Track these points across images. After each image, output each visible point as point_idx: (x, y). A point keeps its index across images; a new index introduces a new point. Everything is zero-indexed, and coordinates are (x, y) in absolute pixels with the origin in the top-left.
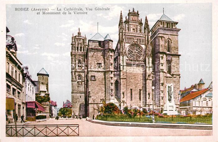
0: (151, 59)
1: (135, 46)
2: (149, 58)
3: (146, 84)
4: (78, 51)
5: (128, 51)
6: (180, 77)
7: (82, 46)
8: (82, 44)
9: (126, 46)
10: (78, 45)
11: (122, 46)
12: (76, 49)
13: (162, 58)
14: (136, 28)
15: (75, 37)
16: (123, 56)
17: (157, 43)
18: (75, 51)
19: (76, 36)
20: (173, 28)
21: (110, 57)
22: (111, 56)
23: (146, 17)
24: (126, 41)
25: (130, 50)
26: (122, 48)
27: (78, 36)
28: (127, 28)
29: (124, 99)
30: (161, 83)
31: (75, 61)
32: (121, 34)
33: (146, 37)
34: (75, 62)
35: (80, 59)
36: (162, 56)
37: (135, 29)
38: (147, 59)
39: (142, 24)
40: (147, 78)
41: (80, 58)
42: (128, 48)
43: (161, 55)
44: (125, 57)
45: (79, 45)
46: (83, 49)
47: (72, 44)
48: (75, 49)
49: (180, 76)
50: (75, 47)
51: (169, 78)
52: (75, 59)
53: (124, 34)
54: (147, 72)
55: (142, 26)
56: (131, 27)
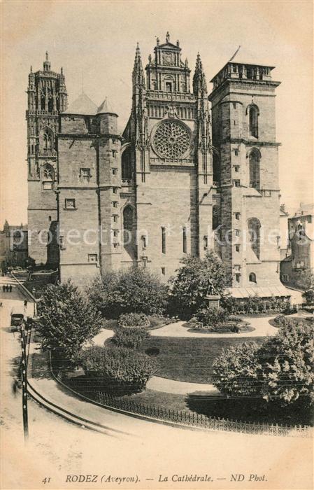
0: (209, 156)
1: (172, 125)
2: (205, 154)
3: (197, 214)
4: (43, 107)
5: (156, 136)
6: (280, 196)
7: (55, 97)
8: (54, 90)
9: (149, 128)
10: (45, 93)
11: (140, 127)
12: (39, 103)
13: (236, 154)
14: (175, 82)
15: (36, 74)
16: (142, 151)
17: (224, 118)
18: (37, 108)
19: (39, 72)
20: (264, 79)
21: (111, 153)
22: (114, 151)
23: (198, 56)
24: (151, 114)
25: (159, 134)
26: (141, 132)
27: (44, 73)
28: (152, 82)
29: (146, 253)
30: (233, 211)
31: (37, 132)
32: (137, 96)
33: (197, 102)
34: (37, 135)
35: (49, 127)
36: (236, 147)
37: (173, 84)
38: (200, 155)
39: (190, 72)
40: (200, 199)
41: (49, 124)
42: (155, 130)
43: (234, 146)
44: (146, 153)
45: (47, 94)
46: (55, 103)
47: (28, 92)
48: (37, 102)
49: (280, 193)
50: (36, 97)
51: (253, 198)
52: (37, 127)
53: (144, 97)
54: (200, 187)
55: (189, 76)
56: (162, 79)
